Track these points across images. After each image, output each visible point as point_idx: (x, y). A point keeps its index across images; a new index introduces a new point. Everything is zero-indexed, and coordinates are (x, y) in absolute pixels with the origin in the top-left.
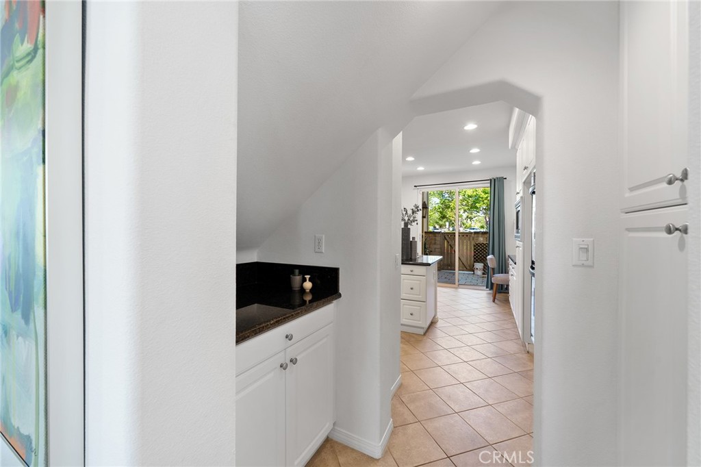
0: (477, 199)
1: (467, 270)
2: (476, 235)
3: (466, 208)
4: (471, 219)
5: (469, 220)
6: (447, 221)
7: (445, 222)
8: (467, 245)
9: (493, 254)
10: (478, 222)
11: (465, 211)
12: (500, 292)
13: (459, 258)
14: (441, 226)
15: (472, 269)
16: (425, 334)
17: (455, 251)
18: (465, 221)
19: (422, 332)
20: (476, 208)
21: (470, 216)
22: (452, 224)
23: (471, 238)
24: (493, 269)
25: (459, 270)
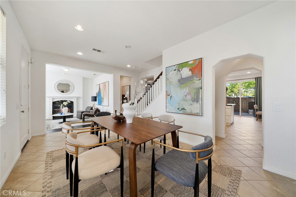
0: (250, 84)
1: (245, 112)
2: (249, 99)
3: (244, 87)
4: (247, 92)
5: (246, 92)
6: (233, 93)
7: (232, 94)
8: (245, 103)
9: (257, 104)
10: (251, 93)
11: (243, 89)
12: (259, 117)
13: (241, 108)
14: (230, 96)
15: (248, 112)
16: (230, 125)
17: (239, 105)
18: (243, 93)
19: (229, 124)
20: (250, 87)
21: (246, 90)
22: (235, 94)
23: (247, 100)
24: (257, 110)
25: (242, 112)
